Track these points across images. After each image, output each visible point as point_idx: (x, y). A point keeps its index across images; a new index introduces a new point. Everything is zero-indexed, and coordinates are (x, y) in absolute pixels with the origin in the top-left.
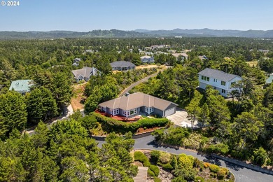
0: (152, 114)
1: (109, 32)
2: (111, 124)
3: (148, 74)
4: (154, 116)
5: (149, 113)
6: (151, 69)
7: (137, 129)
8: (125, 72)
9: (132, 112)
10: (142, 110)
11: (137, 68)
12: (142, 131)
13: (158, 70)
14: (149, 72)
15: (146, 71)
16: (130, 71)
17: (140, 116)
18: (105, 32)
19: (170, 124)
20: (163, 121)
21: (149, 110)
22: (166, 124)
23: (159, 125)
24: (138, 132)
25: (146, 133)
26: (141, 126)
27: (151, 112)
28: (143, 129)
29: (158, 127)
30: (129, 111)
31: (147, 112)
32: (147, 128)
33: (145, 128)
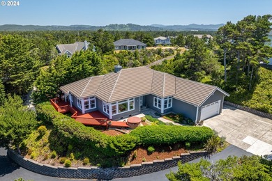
0: (170, 114)
1: (126, 26)
2: (66, 134)
3: (162, 56)
4: (173, 118)
5: (162, 109)
6: (166, 51)
7: (129, 152)
8: (132, 51)
9: (123, 107)
10: (147, 103)
11: (148, 48)
12: (142, 158)
13: (176, 52)
14: (164, 53)
15: (159, 52)
16: (139, 50)
17: (142, 115)
18: (122, 26)
19: (216, 142)
20: (198, 134)
21: (163, 104)
22: (206, 142)
23: (188, 144)
24: (132, 160)
25: (152, 163)
26: (140, 144)
27: (168, 107)
28: (145, 152)
29: (185, 149)
30: (117, 105)
31: (157, 107)
32: (155, 151)
33: (151, 149)
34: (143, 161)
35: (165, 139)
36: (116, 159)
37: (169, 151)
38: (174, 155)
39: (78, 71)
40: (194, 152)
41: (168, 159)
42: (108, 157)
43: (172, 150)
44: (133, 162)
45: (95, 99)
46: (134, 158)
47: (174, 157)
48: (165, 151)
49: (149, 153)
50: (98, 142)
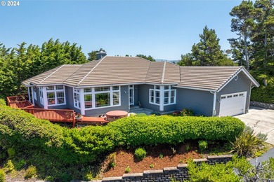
5: (162, 106)
10: (141, 101)
12: (125, 168)
19: (250, 139)
20: (219, 125)
21: (162, 98)
22: (234, 140)
23: (204, 144)
24: (107, 170)
25: (141, 174)
26: (121, 143)
27: (169, 103)
28: (130, 157)
29: (199, 152)
30: (93, 93)
31: (155, 103)
32: (147, 155)
33: (140, 151)
34: (126, 172)
35: (164, 134)
36: (79, 169)
37: (171, 155)
38: (181, 163)
39: (48, 60)
40: (216, 156)
41: (169, 169)
42: (68, 166)
43: (177, 153)
44: (109, 173)
45: (64, 90)
46: (110, 167)
47: (179, 166)
48: (164, 156)
49: (138, 159)
50: (51, 138)
